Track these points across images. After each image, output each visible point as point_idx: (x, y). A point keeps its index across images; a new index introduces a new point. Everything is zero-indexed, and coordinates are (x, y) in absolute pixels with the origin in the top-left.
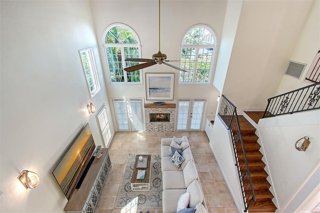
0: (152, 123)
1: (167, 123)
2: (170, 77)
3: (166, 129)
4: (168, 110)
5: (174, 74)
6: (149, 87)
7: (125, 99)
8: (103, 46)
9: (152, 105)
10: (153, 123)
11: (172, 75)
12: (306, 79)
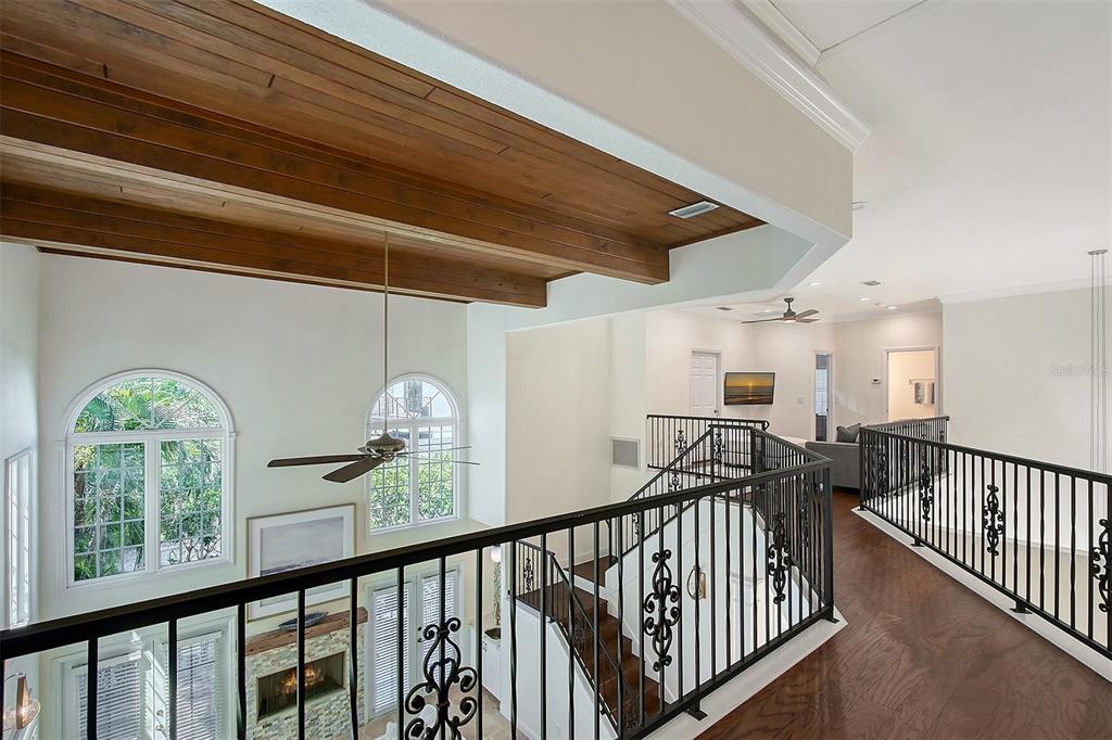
0: (268, 720)
1: (333, 697)
2: (342, 518)
3: (331, 727)
4: (338, 641)
5: (352, 507)
6: (261, 567)
7: (140, 647)
8: (63, 443)
9: (275, 634)
10: (275, 716)
11: (347, 512)
12: (649, 466)
